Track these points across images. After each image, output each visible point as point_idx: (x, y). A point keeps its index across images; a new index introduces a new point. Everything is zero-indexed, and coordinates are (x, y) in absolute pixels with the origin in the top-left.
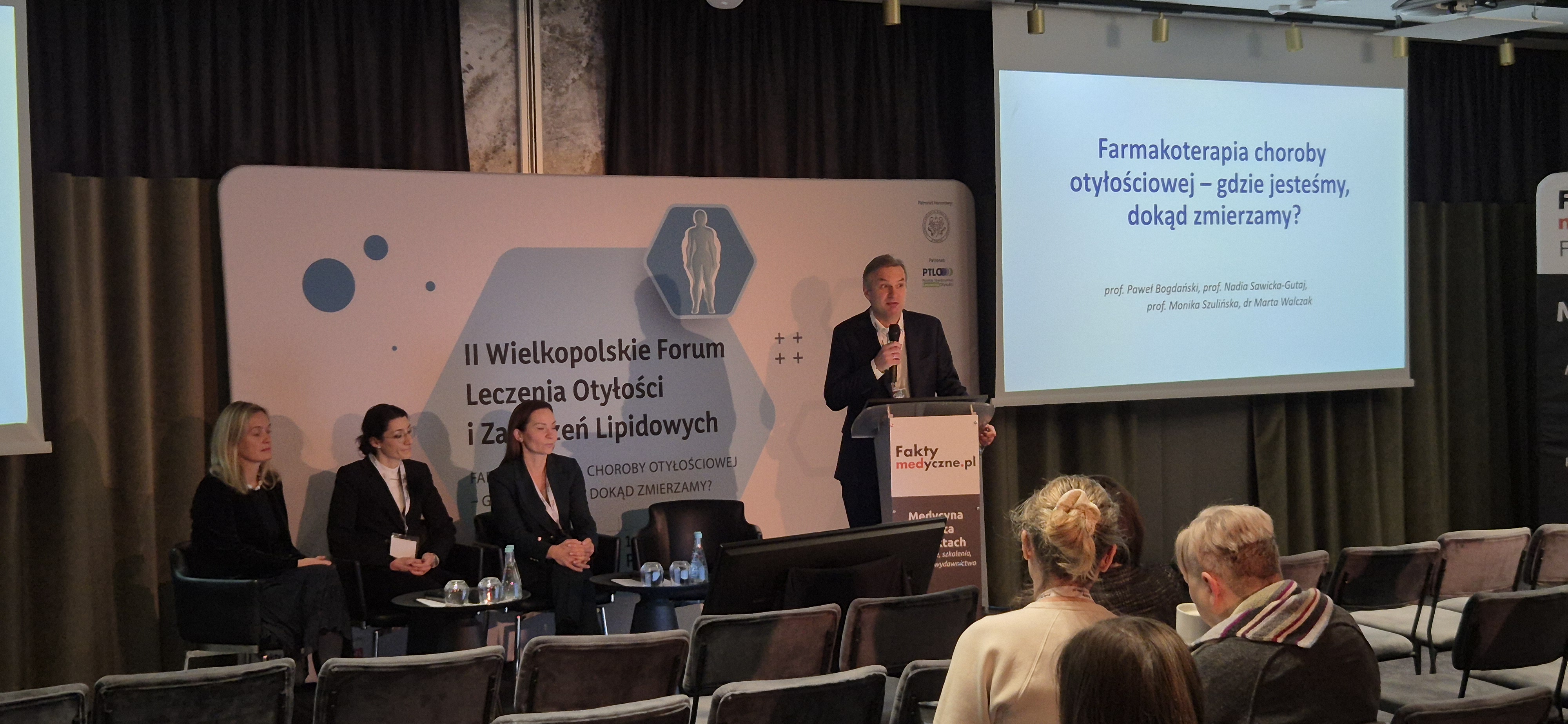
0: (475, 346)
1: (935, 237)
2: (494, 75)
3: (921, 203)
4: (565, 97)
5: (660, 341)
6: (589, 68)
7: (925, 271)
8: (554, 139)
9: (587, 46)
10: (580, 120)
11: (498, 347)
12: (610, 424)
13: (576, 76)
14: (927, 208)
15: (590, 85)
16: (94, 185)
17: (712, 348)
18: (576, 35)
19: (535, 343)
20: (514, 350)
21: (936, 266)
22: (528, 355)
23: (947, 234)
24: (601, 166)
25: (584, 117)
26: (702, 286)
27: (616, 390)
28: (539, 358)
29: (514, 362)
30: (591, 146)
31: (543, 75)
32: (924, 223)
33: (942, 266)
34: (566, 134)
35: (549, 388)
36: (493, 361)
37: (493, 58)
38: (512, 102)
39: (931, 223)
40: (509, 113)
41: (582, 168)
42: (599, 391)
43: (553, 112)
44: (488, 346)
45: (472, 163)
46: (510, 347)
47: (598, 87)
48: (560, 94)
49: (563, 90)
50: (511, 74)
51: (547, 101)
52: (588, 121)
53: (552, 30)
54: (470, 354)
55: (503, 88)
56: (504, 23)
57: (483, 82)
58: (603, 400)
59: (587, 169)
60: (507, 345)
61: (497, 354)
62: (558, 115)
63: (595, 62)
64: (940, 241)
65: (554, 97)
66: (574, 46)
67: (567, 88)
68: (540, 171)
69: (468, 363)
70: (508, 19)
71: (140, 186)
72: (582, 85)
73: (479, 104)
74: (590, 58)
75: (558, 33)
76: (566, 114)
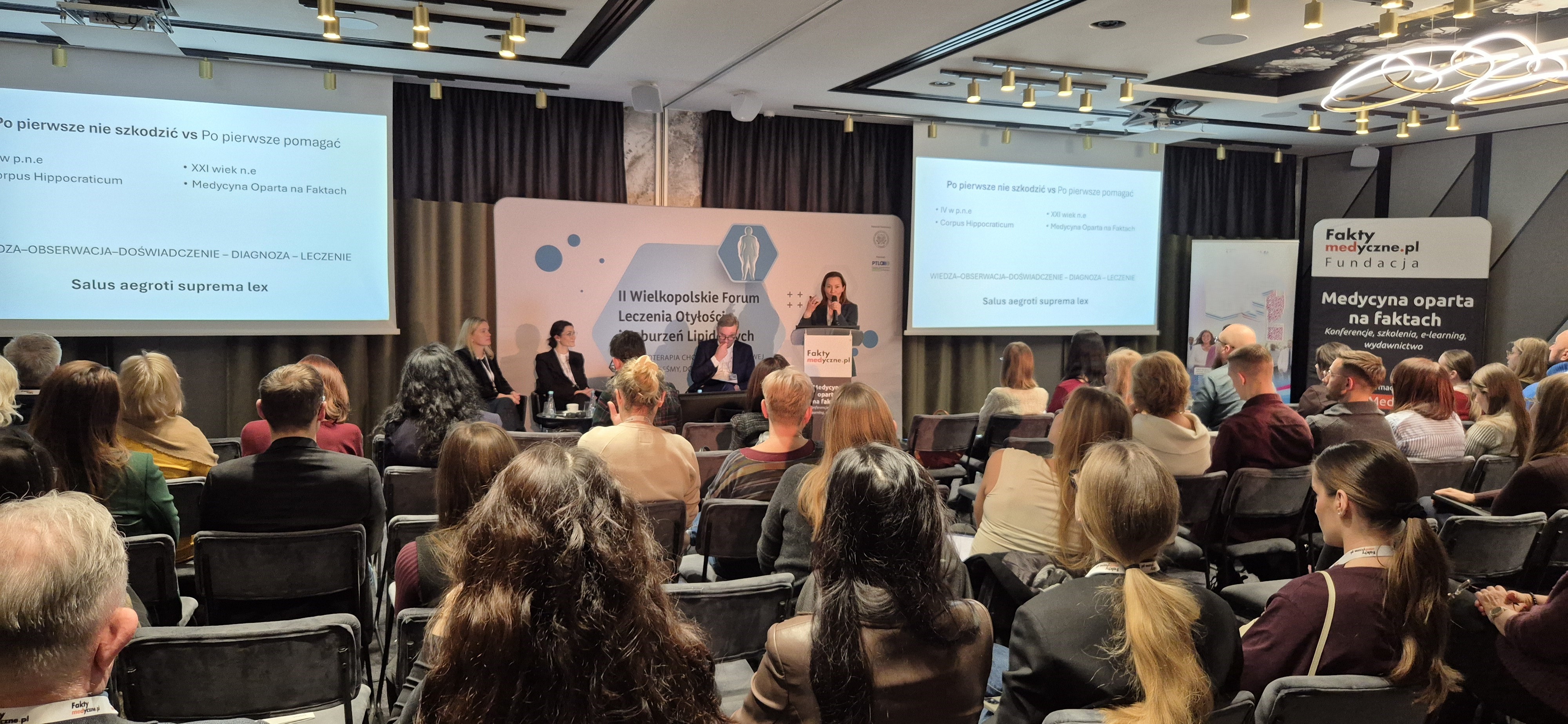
0: (624, 292)
1: (880, 245)
2: (643, 155)
3: (872, 227)
4: (681, 167)
5: (724, 294)
6: (694, 152)
7: (873, 263)
8: (674, 188)
9: (694, 142)
10: (689, 179)
11: (636, 293)
12: (695, 335)
13: (687, 157)
14: (877, 230)
15: (695, 162)
16: (434, 205)
17: (752, 298)
18: (688, 136)
19: (656, 292)
20: (645, 295)
21: (880, 260)
22: (653, 297)
23: (888, 243)
24: (699, 203)
25: (691, 177)
26: (748, 265)
27: (699, 317)
28: (658, 299)
29: (645, 300)
30: (694, 193)
31: (669, 156)
32: (874, 238)
33: (883, 260)
34: (681, 186)
35: (663, 315)
36: (633, 300)
37: (643, 146)
38: (652, 169)
39: (879, 238)
40: (651, 175)
41: (689, 204)
42: (690, 317)
43: (674, 175)
44: (631, 292)
45: (628, 200)
46: (643, 293)
47: (699, 163)
48: (679, 166)
49: (680, 164)
50: (652, 155)
51: (671, 169)
52: (693, 180)
53: (675, 133)
54: (622, 296)
55: (647, 162)
56: (649, 129)
57: (637, 159)
58: (691, 322)
59: (691, 204)
60: (641, 292)
61: (636, 296)
62: (677, 176)
63: (697, 150)
64: (883, 247)
65: (675, 167)
66: (687, 141)
67: (682, 163)
68: (666, 204)
69: (620, 300)
70: (652, 127)
71: (457, 208)
72: (690, 161)
73: (635, 170)
74: (695, 148)
75: (678, 135)
76: (681, 176)
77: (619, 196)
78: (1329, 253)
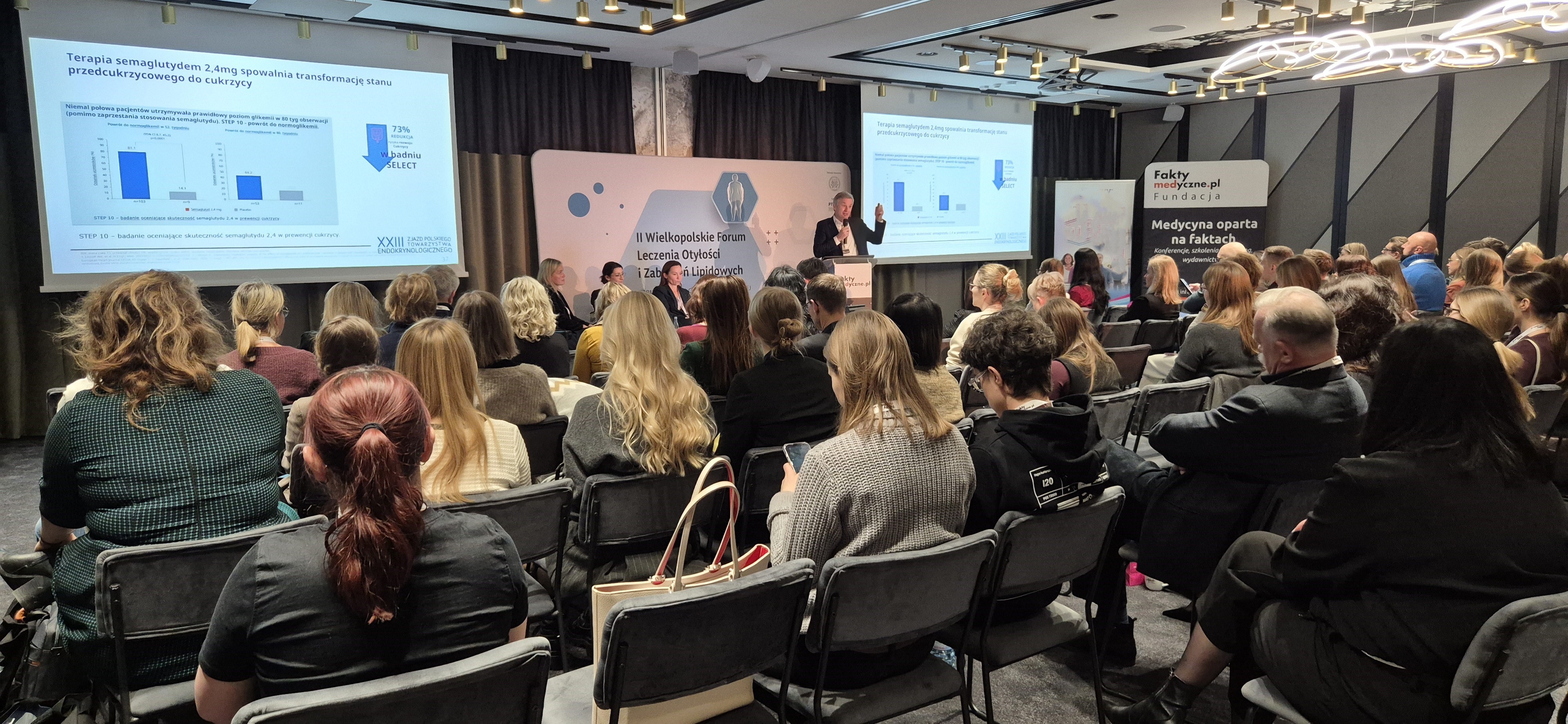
0: (640, 233)
1: (834, 188)
2: (646, 110)
3: (825, 172)
4: (676, 121)
5: (718, 233)
6: (685, 107)
8: (671, 140)
9: (685, 97)
10: (682, 132)
11: (650, 234)
12: (697, 269)
13: (681, 112)
14: (831, 175)
15: (687, 117)
17: (740, 237)
18: (680, 93)
19: (664, 232)
20: (657, 236)
22: (663, 238)
23: (839, 187)
24: (691, 154)
25: (684, 130)
26: (736, 208)
27: (700, 255)
28: (668, 240)
29: (658, 241)
30: (687, 144)
31: (666, 111)
32: (829, 182)
34: (677, 138)
36: (648, 241)
37: (646, 102)
38: (653, 123)
39: (832, 182)
40: (653, 126)
41: (683, 154)
42: (693, 255)
43: (670, 128)
44: (646, 233)
45: (637, 150)
47: (689, 117)
48: (674, 120)
49: (675, 118)
50: (653, 109)
51: (668, 123)
52: (686, 132)
53: (670, 90)
54: (640, 238)
55: (650, 116)
56: (650, 88)
57: (642, 112)
58: (695, 259)
59: (685, 155)
60: (655, 234)
61: (650, 237)
62: (673, 129)
63: (688, 105)
64: (836, 190)
65: (671, 122)
66: (679, 97)
67: (677, 117)
68: (665, 155)
69: (639, 242)
70: (651, 85)
72: (683, 116)
73: (641, 122)
74: (686, 104)
75: (672, 92)
76: (676, 129)
77: (630, 149)
78: (1157, 190)
